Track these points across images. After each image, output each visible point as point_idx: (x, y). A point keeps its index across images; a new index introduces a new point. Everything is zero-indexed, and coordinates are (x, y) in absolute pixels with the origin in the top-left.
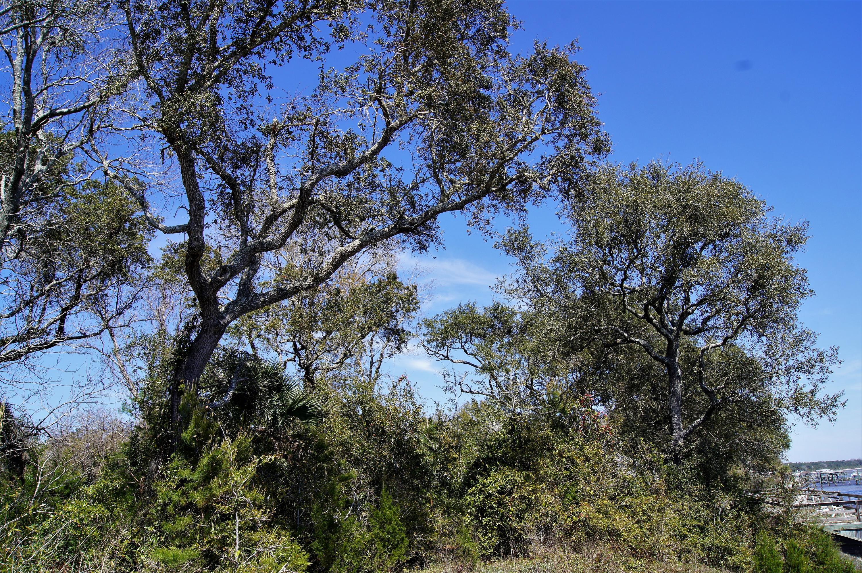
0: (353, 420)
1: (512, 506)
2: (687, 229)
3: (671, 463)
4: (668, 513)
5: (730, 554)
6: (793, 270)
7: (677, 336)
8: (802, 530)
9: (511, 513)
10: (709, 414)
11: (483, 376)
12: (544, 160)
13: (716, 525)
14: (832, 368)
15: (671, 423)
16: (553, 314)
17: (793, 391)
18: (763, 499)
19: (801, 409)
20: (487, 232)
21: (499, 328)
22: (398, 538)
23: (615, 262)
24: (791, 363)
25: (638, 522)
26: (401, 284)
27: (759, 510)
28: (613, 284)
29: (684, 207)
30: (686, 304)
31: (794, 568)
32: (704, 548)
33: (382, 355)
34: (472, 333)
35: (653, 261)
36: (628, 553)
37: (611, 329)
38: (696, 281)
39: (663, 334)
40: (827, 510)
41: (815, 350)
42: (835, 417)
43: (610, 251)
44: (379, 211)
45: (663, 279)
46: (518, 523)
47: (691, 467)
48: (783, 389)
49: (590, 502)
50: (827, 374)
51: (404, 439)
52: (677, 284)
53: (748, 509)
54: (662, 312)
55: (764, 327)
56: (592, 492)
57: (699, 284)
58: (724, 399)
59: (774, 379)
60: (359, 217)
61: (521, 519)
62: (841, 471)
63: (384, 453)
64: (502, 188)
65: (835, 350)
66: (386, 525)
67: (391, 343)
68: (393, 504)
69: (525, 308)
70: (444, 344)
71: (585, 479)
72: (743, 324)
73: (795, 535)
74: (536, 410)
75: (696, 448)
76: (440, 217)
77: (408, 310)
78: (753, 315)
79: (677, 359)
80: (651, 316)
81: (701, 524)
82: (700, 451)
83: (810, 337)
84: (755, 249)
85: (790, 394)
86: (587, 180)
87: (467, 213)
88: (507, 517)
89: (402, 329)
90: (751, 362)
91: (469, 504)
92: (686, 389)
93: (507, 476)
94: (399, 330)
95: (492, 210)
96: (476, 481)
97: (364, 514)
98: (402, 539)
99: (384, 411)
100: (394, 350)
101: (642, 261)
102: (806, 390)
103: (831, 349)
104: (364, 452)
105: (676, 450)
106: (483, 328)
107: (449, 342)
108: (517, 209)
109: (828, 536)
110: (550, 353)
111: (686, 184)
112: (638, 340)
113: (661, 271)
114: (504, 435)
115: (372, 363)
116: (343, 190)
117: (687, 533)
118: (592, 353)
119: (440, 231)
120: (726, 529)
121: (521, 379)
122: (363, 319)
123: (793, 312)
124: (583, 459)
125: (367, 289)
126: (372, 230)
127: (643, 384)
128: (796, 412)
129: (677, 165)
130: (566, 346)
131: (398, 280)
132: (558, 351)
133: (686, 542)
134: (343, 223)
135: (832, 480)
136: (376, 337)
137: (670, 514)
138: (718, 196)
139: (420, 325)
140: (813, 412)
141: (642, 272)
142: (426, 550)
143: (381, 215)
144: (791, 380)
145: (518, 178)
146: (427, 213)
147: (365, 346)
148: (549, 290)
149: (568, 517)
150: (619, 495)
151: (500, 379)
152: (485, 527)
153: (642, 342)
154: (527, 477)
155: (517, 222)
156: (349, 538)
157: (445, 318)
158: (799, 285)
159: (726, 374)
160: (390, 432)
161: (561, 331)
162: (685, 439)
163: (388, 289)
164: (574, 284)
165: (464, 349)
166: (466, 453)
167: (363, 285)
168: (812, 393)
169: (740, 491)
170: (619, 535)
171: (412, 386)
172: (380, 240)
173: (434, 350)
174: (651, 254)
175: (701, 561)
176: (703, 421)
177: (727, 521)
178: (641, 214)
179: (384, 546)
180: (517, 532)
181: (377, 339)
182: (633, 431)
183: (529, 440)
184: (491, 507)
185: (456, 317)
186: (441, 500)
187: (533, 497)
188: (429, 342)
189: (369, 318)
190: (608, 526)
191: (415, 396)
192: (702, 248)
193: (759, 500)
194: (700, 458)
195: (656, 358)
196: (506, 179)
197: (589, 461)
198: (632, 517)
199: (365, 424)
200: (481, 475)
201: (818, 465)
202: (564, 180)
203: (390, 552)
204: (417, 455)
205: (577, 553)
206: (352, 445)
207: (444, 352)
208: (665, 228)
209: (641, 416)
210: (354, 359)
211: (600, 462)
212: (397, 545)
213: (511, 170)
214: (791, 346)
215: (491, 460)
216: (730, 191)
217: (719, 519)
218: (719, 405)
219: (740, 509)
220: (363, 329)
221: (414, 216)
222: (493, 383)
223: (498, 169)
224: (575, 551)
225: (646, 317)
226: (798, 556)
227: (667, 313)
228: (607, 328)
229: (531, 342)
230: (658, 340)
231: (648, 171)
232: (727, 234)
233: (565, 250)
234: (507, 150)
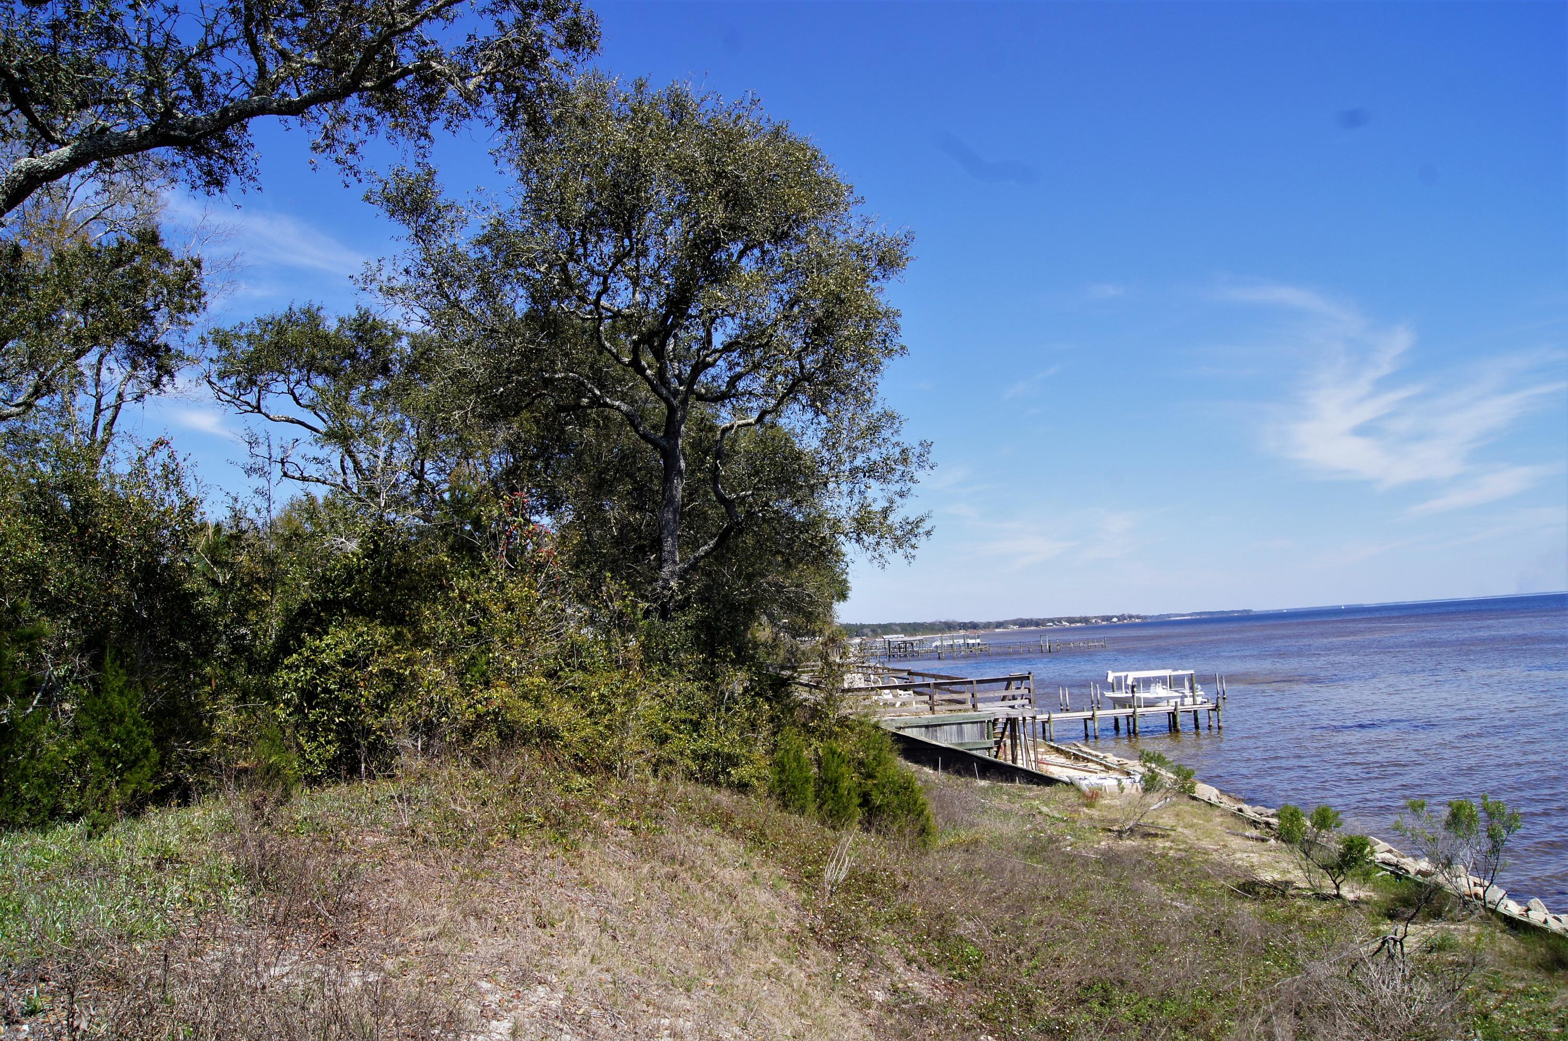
0: (50, 521)
1: (366, 687)
2: (720, 215)
3: (656, 619)
4: (642, 698)
5: (736, 765)
6: (880, 310)
7: (684, 402)
8: (847, 726)
9: (363, 700)
10: (724, 537)
11: (327, 449)
12: (472, 43)
13: (718, 719)
14: (919, 475)
15: (661, 550)
16: (468, 343)
17: (857, 508)
18: (794, 678)
19: (865, 537)
20: (351, 168)
21: (366, 361)
22: (136, 749)
23: (589, 260)
24: (858, 462)
25: (590, 715)
26: (167, 254)
27: (788, 695)
28: (582, 299)
29: (719, 175)
30: (704, 348)
31: (830, 784)
32: (695, 755)
33: (120, 396)
34: (311, 366)
35: (657, 265)
36: (570, 764)
37: (573, 379)
38: (723, 310)
39: (660, 395)
40: (890, 696)
41: (898, 444)
42: (913, 552)
43: (583, 236)
44: (122, 92)
45: (670, 302)
46: (376, 718)
47: (686, 625)
48: (843, 504)
49: (511, 682)
50: (910, 484)
51: (159, 563)
52: (693, 311)
53: (770, 693)
54: (663, 358)
55: (825, 400)
56: (514, 664)
57: (729, 315)
58: (750, 515)
59: (831, 486)
60: (74, 99)
61: (382, 711)
62: (919, 638)
63: (115, 590)
64: (386, 85)
65: (926, 446)
66: (112, 725)
67: (140, 373)
68: (129, 685)
69: (416, 327)
70: (252, 382)
71: (504, 641)
72: (792, 391)
73: (837, 734)
74: (426, 519)
75: (698, 593)
76: (256, 124)
77: (181, 309)
78: (809, 378)
79: (680, 442)
80: (643, 363)
81: (694, 718)
82: (704, 598)
83: (892, 423)
84: (826, 266)
85: (851, 513)
86: (551, 96)
87: (313, 126)
88: (356, 708)
89: (166, 346)
90: (798, 456)
91: (286, 684)
92: (690, 494)
93: (361, 635)
94: (158, 347)
95: (363, 126)
96: (301, 643)
97: (67, 706)
98: (146, 752)
99: (121, 506)
100: (147, 386)
101: (637, 262)
102: (877, 507)
103: (921, 444)
104: (72, 585)
105: (665, 596)
106: (333, 358)
107: (262, 379)
108: (412, 131)
109: (885, 734)
110: (457, 414)
111: (726, 133)
112: (617, 403)
113: (668, 285)
114: (359, 560)
115: (98, 411)
116: (40, 34)
117: (670, 732)
118: (537, 421)
119: (254, 154)
120: (733, 725)
121: (402, 458)
122: (80, 319)
123: (873, 380)
124: (502, 606)
125: (91, 255)
126: (104, 130)
127: (620, 480)
128: (857, 541)
129: (715, 97)
130: (489, 403)
131: (160, 245)
132: (473, 409)
133: (668, 747)
134: (36, 108)
135: (905, 652)
136: (108, 357)
137: (644, 701)
138: (777, 165)
139: (203, 341)
140: (883, 542)
141: (635, 283)
142: (194, 770)
143: (127, 102)
144: (856, 491)
145: (418, 69)
146: (225, 110)
147: (82, 374)
148: (465, 296)
149: (470, 706)
150: (562, 669)
151: (361, 457)
152: (313, 726)
153: (624, 407)
154: (398, 637)
155: (411, 158)
156: (34, 751)
157: (258, 332)
158: (886, 335)
159: (757, 473)
160: (130, 548)
161: (481, 375)
162: (681, 577)
163: (138, 260)
164: (512, 289)
165: (293, 394)
166: (286, 592)
167: (84, 247)
168: (885, 512)
169: (760, 666)
170: (557, 737)
171: (180, 459)
172: (117, 154)
173: (232, 393)
174: (653, 253)
175: (690, 776)
176: (713, 549)
177: (735, 714)
178: (644, 176)
179: (107, 765)
180: (374, 733)
181: (109, 361)
182: (596, 561)
183: (405, 570)
184: (326, 690)
185: (281, 332)
186: (232, 679)
187: (407, 673)
188: (222, 376)
189: (93, 316)
190: (539, 721)
191: (188, 480)
192: (742, 254)
193: (788, 679)
194: (702, 611)
195: (645, 437)
196: (395, 68)
197: (513, 611)
198: (582, 706)
199: (74, 530)
200: (311, 632)
201: (887, 629)
202: (508, 90)
203: (121, 775)
204: (185, 594)
205: (481, 767)
206: (46, 571)
207: (251, 398)
208: (683, 208)
209: (613, 537)
210: (58, 398)
211: (531, 613)
212: (134, 763)
213: (407, 51)
214: (862, 436)
215: (331, 606)
216: (798, 159)
217: (723, 709)
218: (741, 524)
219: (757, 694)
220: (78, 339)
221: (200, 115)
222: (349, 463)
223: (380, 46)
224: (477, 764)
225: (635, 364)
226: (838, 766)
227: (671, 361)
228: (566, 378)
229: (425, 392)
230: (655, 408)
231: (665, 99)
232: (785, 235)
233: (500, 223)
234: (402, 10)
